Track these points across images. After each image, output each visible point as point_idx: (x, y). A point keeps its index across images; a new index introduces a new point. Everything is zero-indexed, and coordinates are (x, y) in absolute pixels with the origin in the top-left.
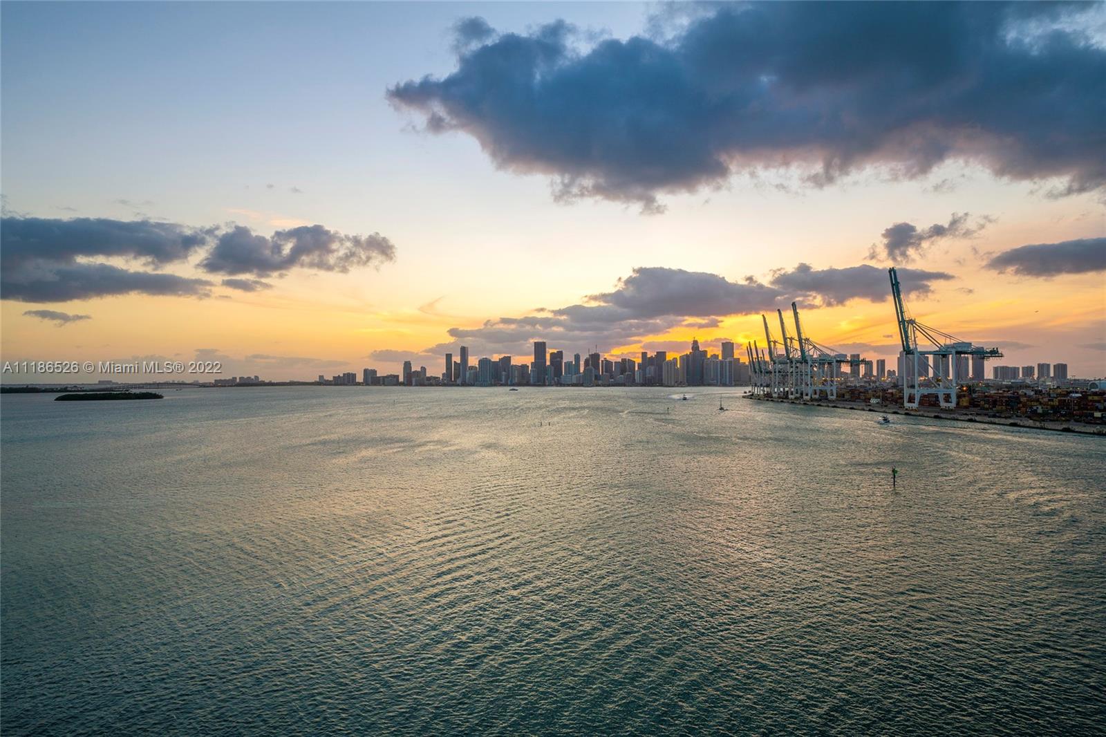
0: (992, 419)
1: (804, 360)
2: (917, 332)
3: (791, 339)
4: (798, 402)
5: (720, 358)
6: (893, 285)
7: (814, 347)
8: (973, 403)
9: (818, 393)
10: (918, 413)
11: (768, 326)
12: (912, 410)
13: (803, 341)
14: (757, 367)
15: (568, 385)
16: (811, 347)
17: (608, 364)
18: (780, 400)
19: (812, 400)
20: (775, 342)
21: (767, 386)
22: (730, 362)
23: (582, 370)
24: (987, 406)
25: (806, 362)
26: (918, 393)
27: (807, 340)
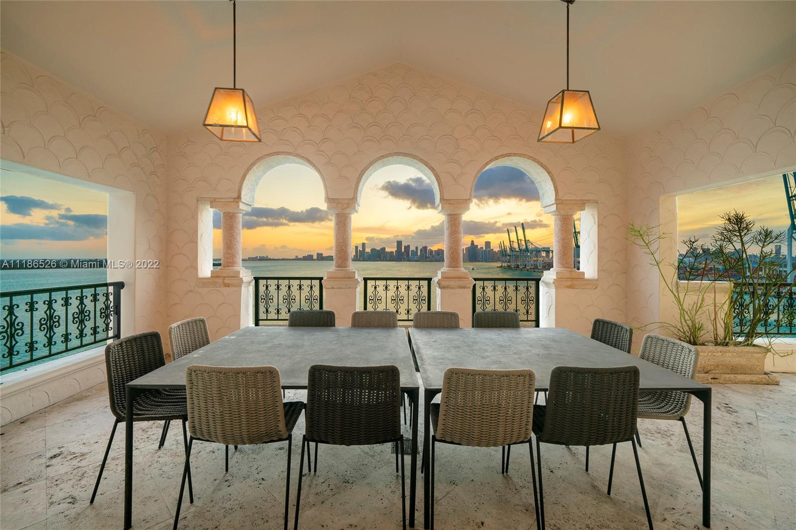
1: (527, 250)
3: (521, 240)
5: (484, 249)
7: (532, 244)
9: (533, 265)
14: (504, 253)
15: (413, 261)
16: (530, 244)
17: (431, 251)
19: (530, 269)
20: (513, 241)
21: (509, 262)
22: (489, 251)
23: (419, 254)
25: (528, 251)
27: (528, 240)
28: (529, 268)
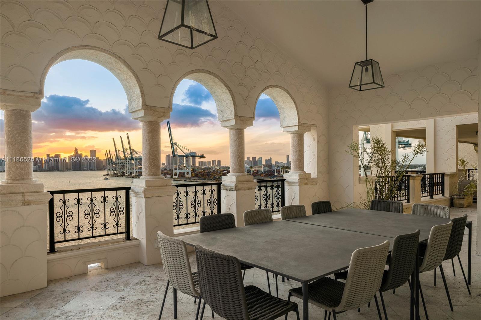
0: (204, 181)
2: (177, 148)
3: (126, 149)
4: (130, 177)
6: (168, 129)
8: (196, 175)
9: (138, 172)
10: (179, 180)
11: (116, 143)
12: (176, 178)
13: (132, 150)
14: (110, 162)
16: (135, 153)
18: (121, 176)
20: (119, 150)
21: (115, 170)
24: (201, 176)
25: (133, 159)
26: (178, 171)
27: (133, 150)
28: (134, 175)
